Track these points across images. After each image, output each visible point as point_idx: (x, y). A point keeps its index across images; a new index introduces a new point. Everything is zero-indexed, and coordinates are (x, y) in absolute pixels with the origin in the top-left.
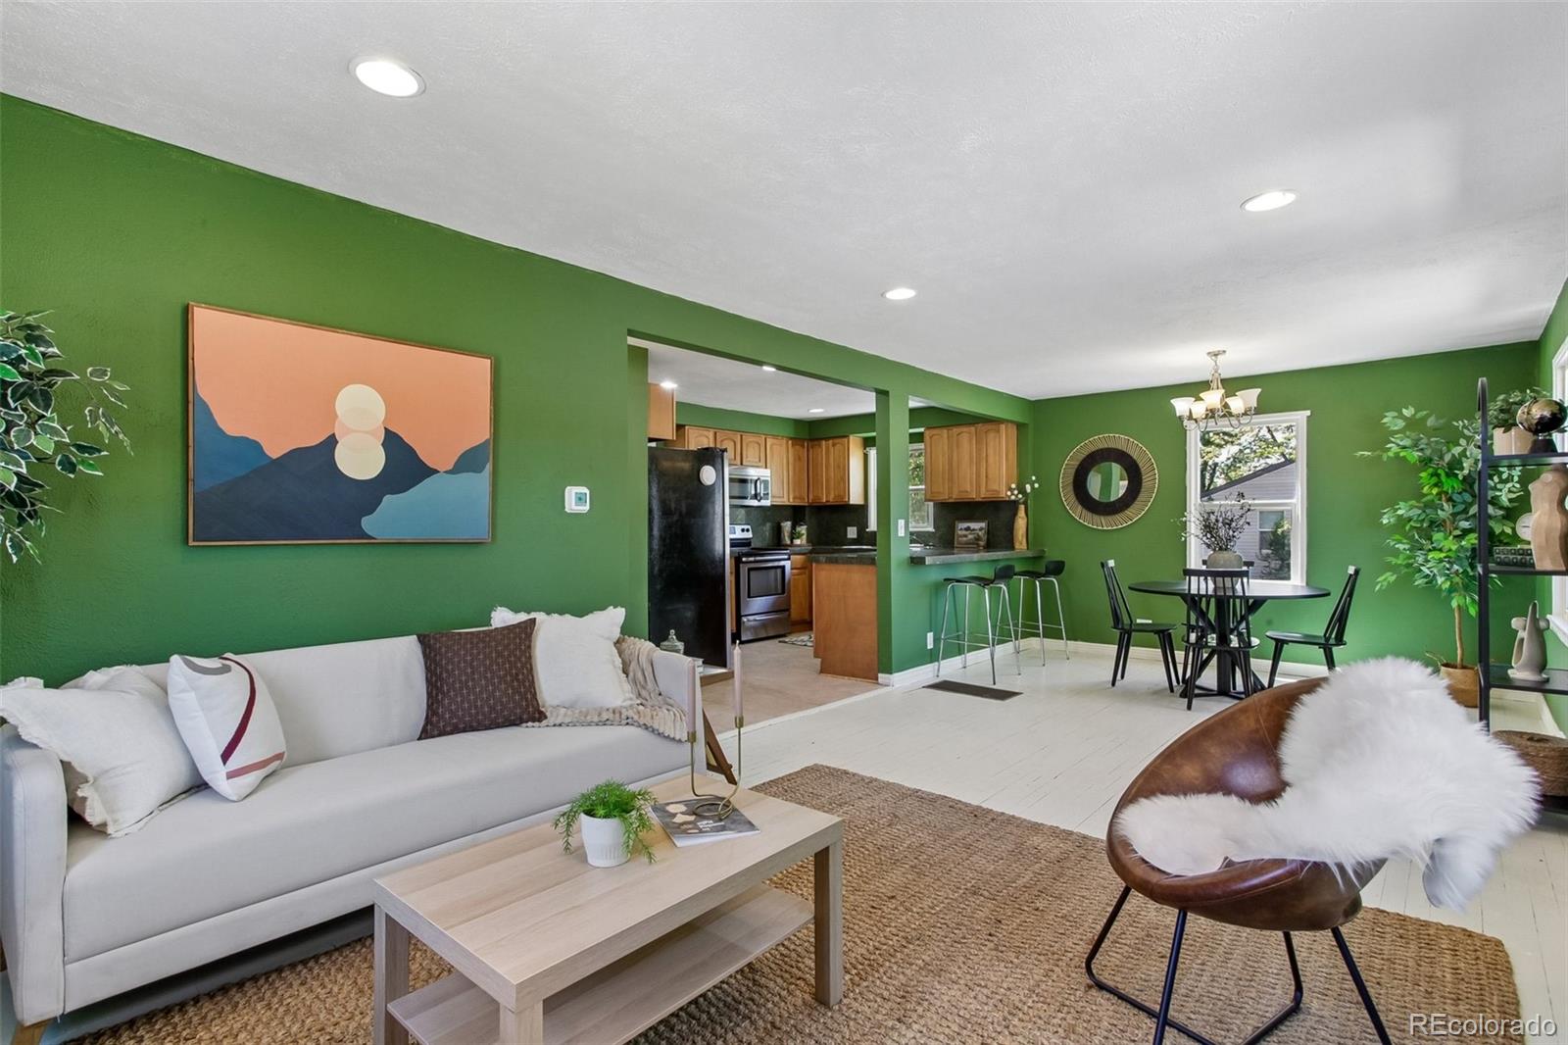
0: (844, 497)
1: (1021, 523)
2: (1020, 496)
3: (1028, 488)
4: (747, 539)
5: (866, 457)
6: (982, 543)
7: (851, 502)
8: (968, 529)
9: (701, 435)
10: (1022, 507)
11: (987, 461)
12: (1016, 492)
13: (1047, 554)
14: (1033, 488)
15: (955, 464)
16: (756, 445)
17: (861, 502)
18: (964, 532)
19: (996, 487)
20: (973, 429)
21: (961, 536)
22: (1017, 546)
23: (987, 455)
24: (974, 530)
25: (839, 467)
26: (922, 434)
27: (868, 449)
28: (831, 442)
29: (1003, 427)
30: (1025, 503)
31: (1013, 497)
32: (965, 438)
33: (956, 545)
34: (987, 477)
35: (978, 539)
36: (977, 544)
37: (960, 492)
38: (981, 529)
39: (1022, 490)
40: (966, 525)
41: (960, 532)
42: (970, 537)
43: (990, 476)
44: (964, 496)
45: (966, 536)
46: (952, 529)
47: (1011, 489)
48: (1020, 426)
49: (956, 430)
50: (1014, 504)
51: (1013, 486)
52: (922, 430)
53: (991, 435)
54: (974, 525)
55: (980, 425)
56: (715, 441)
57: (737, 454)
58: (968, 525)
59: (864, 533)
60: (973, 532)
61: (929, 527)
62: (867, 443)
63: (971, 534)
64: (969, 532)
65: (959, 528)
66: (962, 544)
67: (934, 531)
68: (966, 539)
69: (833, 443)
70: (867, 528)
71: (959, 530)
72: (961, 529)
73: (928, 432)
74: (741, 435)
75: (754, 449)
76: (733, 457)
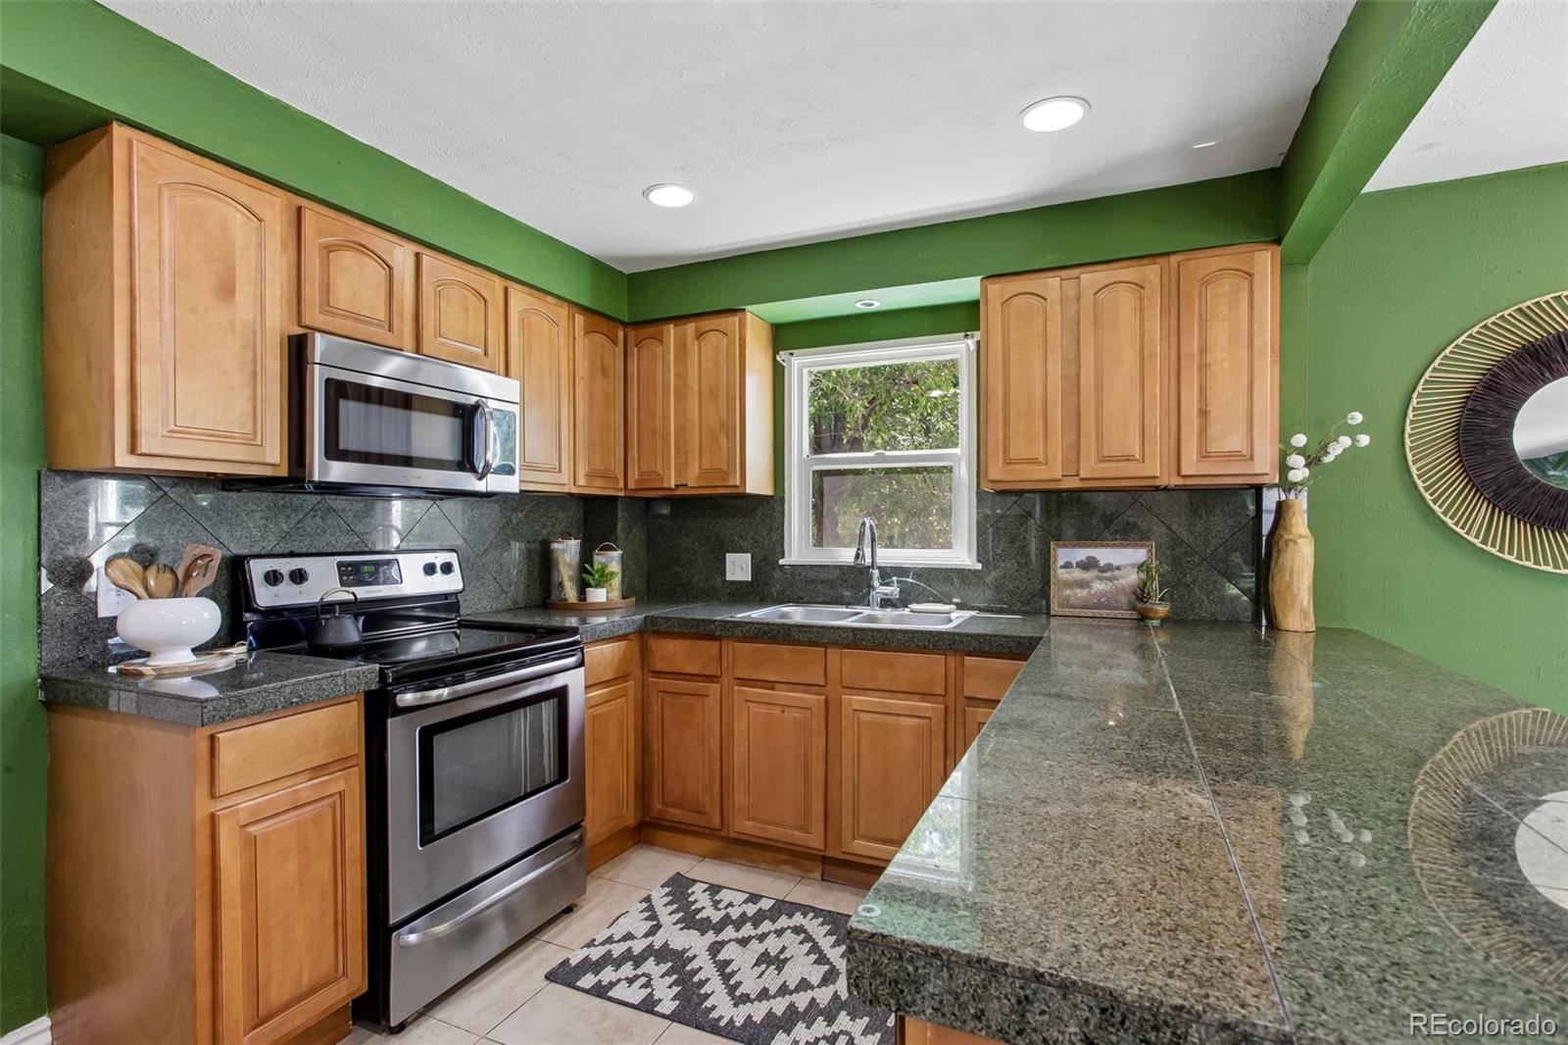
0: (726, 474)
5: (782, 374)
7: (748, 490)
8: (1088, 565)
9: (215, 193)
15: (1088, 380)
16: (473, 299)
17: (768, 489)
18: (1082, 574)
19: (1236, 444)
21: (1069, 584)
23: (1203, 351)
24: (1109, 567)
25: (714, 394)
26: (972, 307)
27: (784, 355)
28: (691, 327)
32: (1125, 297)
33: (1055, 609)
34: (1203, 413)
36: (1137, 609)
37: (1105, 459)
38: (1137, 567)
40: (1081, 554)
41: (1065, 574)
42: (1098, 586)
43: (1215, 410)
44: (1113, 472)
45: (1083, 584)
49: (1091, 278)
51: (1300, 441)
52: (964, 288)
53: (1222, 287)
54: (1105, 555)
55: (1178, 257)
56: (292, 245)
57: (401, 315)
58: (1091, 555)
59: (774, 569)
60: (1108, 574)
61: (961, 554)
62: (785, 336)
63: (1101, 579)
64: (1093, 573)
65: (1061, 562)
66: (1073, 606)
67: (979, 567)
68: (1081, 593)
69: (696, 331)
70: (783, 557)
71: (1062, 567)
72: (1067, 565)
73: (994, 287)
74: (417, 255)
75: (466, 309)
76: (382, 317)
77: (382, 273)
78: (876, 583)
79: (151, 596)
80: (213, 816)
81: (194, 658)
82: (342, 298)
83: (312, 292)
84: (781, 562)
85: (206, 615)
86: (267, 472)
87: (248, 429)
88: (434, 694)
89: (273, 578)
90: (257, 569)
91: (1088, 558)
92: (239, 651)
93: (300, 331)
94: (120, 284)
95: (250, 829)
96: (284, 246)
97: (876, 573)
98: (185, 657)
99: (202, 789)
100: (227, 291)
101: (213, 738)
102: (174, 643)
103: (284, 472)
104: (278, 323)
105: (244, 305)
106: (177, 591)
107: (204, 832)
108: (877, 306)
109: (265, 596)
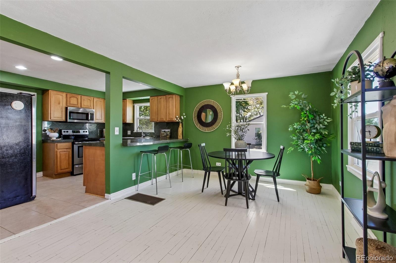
0: (125, 120)
1: (180, 129)
2: (180, 120)
3: (182, 117)
4: (86, 135)
5: (134, 107)
6: (168, 136)
7: (127, 122)
8: (165, 132)
10: (181, 124)
11: (169, 108)
12: (178, 119)
13: (187, 141)
14: (184, 117)
15: (159, 109)
16: (89, 101)
17: (132, 122)
19: (171, 117)
20: (165, 97)
22: (179, 137)
23: (169, 106)
24: (166, 132)
25: (123, 110)
26: (149, 99)
27: (134, 104)
29: (174, 96)
30: (182, 123)
31: (177, 121)
32: (162, 100)
34: (169, 113)
35: (167, 135)
36: (166, 137)
37: (161, 119)
38: (168, 132)
40: (164, 130)
41: (162, 133)
43: (170, 113)
44: (161, 120)
45: (164, 134)
46: (160, 132)
48: (181, 96)
49: (159, 97)
50: (178, 123)
51: (177, 117)
52: (149, 97)
53: (171, 99)
54: (166, 130)
55: (167, 95)
56: (66, 98)
57: (79, 103)
62: (134, 102)
64: (165, 133)
66: (162, 137)
67: (154, 132)
68: (164, 135)
70: (134, 131)
72: (163, 132)
73: (151, 98)
74: (81, 96)
75: (87, 102)
76: (77, 104)
77: (77, 99)
78: (142, 135)
79: (52, 132)
80: (57, 151)
81: (56, 139)
82: (72, 102)
83: (68, 102)
84: (134, 132)
85: (57, 135)
86: (63, 121)
87: (61, 117)
88: (80, 143)
89: (64, 132)
90: (63, 131)
92: (60, 139)
93: (67, 106)
94: (50, 104)
95: (61, 153)
96: (65, 98)
97: (142, 133)
98: (55, 138)
99: (56, 148)
100: (59, 103)
101: (57, 144)
102: (54, 137)
103: (65, 121)
104: (64, 106)
105: (61, 104)
106: (54, 132)
107: (56, 152)
108: (142, 99)
109: (63, 134)
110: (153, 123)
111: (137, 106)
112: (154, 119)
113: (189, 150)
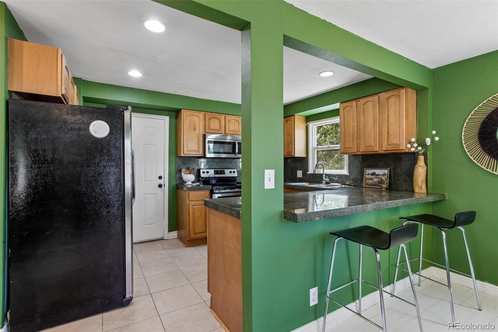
0: (291, 152)
1: (420, 171)
2: (420, 148)
3: (428, 141)
4: (234, 177)
5: (307, 128)
6: (384, 186)
7: (295, 156)
8: (373, 174)
9: (194, 115)
10: (422, 158)
11: (388, 122)
12: (416, 145)
13: (447, 198)
14: (433, 141)
15: (362, 127)
16: (236, 122)
17: (304, 156)
18: (370, 176)
19: (396, 141)
20: (376, 97)
21: (368, 179)
22: (417, 190)
23: (388, 117)
24: (378, 175)
25: (289, 134)
26: (338, 110)
27: (308, 123)
29: (403, 91)
30: (425, 154)
31: (413, 150)
32: (370, 105)
33: (364, 185)
34: (388, 134)
35: (381, 182)
36: (380, 186)
37: (366, 147)
38: (384, 175)
39: (421, 143)
40: (371, 171)
41: (367, 177)
42: (375, 180)
43: (390, 133)
44: (369, 149)
45: (372, 179)
46: (362, 173)
47: (410, 142)
48: (419, 90)
49: (362, 101)
50: (413, 157)
51: (413, 140)
52: (337, 106)
53: (393, 100)
54: (378, 172)
55: (382, 94)
56: (204, 120)
57: (222, 128)
58: (374, 171)
59: (306, 175)
60: (378, 177)
61: (345, 172)
62: (308, 119)
63: (376, 178)
64: (374, 176)
65: (367, 173)
66: (368, 185)
67: (348, 174)
68: (371, 181)
69: (286, 120)
70: (308, 172)
71: (367, 175)
72: (368, 174)
73: (342, 105)
74: (225, 116)
75: (234, 124)
76: (219, 129)
77: (219, 121)
78: (324, 178)
79: (187, 174)
80: (189, 204)
81: (191, 183)
82: (212, 127)
83: (207, 127)
84: (307, 173)
85: (193, 177)
86: (200, 156)
87: (198, 149)
88: (221, 191)
89: (204, 172)
90: (201, 171)
91: (373, 172)
92: (198, 184)
93: (205, 133)
94: (182, 131)
95: (194, 207)
96: (203, 120)
97: (324, 176)
98: (190, 183)
99: (188, 200)
100: (195, 129)
101: (189, 193)
102: (189, 181)
103: (203, 156)
104: (202, 132)
105: (197, 130)
106: (190, 173)
108: (324, 111)
109: (202, 175)
110: (346, 157)
111: (313, 126)
112: (350, 148)
113: (463, 230)
